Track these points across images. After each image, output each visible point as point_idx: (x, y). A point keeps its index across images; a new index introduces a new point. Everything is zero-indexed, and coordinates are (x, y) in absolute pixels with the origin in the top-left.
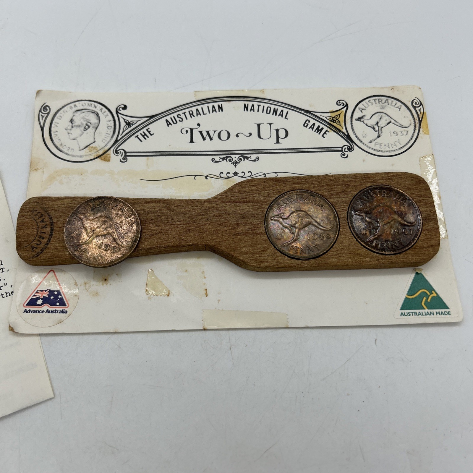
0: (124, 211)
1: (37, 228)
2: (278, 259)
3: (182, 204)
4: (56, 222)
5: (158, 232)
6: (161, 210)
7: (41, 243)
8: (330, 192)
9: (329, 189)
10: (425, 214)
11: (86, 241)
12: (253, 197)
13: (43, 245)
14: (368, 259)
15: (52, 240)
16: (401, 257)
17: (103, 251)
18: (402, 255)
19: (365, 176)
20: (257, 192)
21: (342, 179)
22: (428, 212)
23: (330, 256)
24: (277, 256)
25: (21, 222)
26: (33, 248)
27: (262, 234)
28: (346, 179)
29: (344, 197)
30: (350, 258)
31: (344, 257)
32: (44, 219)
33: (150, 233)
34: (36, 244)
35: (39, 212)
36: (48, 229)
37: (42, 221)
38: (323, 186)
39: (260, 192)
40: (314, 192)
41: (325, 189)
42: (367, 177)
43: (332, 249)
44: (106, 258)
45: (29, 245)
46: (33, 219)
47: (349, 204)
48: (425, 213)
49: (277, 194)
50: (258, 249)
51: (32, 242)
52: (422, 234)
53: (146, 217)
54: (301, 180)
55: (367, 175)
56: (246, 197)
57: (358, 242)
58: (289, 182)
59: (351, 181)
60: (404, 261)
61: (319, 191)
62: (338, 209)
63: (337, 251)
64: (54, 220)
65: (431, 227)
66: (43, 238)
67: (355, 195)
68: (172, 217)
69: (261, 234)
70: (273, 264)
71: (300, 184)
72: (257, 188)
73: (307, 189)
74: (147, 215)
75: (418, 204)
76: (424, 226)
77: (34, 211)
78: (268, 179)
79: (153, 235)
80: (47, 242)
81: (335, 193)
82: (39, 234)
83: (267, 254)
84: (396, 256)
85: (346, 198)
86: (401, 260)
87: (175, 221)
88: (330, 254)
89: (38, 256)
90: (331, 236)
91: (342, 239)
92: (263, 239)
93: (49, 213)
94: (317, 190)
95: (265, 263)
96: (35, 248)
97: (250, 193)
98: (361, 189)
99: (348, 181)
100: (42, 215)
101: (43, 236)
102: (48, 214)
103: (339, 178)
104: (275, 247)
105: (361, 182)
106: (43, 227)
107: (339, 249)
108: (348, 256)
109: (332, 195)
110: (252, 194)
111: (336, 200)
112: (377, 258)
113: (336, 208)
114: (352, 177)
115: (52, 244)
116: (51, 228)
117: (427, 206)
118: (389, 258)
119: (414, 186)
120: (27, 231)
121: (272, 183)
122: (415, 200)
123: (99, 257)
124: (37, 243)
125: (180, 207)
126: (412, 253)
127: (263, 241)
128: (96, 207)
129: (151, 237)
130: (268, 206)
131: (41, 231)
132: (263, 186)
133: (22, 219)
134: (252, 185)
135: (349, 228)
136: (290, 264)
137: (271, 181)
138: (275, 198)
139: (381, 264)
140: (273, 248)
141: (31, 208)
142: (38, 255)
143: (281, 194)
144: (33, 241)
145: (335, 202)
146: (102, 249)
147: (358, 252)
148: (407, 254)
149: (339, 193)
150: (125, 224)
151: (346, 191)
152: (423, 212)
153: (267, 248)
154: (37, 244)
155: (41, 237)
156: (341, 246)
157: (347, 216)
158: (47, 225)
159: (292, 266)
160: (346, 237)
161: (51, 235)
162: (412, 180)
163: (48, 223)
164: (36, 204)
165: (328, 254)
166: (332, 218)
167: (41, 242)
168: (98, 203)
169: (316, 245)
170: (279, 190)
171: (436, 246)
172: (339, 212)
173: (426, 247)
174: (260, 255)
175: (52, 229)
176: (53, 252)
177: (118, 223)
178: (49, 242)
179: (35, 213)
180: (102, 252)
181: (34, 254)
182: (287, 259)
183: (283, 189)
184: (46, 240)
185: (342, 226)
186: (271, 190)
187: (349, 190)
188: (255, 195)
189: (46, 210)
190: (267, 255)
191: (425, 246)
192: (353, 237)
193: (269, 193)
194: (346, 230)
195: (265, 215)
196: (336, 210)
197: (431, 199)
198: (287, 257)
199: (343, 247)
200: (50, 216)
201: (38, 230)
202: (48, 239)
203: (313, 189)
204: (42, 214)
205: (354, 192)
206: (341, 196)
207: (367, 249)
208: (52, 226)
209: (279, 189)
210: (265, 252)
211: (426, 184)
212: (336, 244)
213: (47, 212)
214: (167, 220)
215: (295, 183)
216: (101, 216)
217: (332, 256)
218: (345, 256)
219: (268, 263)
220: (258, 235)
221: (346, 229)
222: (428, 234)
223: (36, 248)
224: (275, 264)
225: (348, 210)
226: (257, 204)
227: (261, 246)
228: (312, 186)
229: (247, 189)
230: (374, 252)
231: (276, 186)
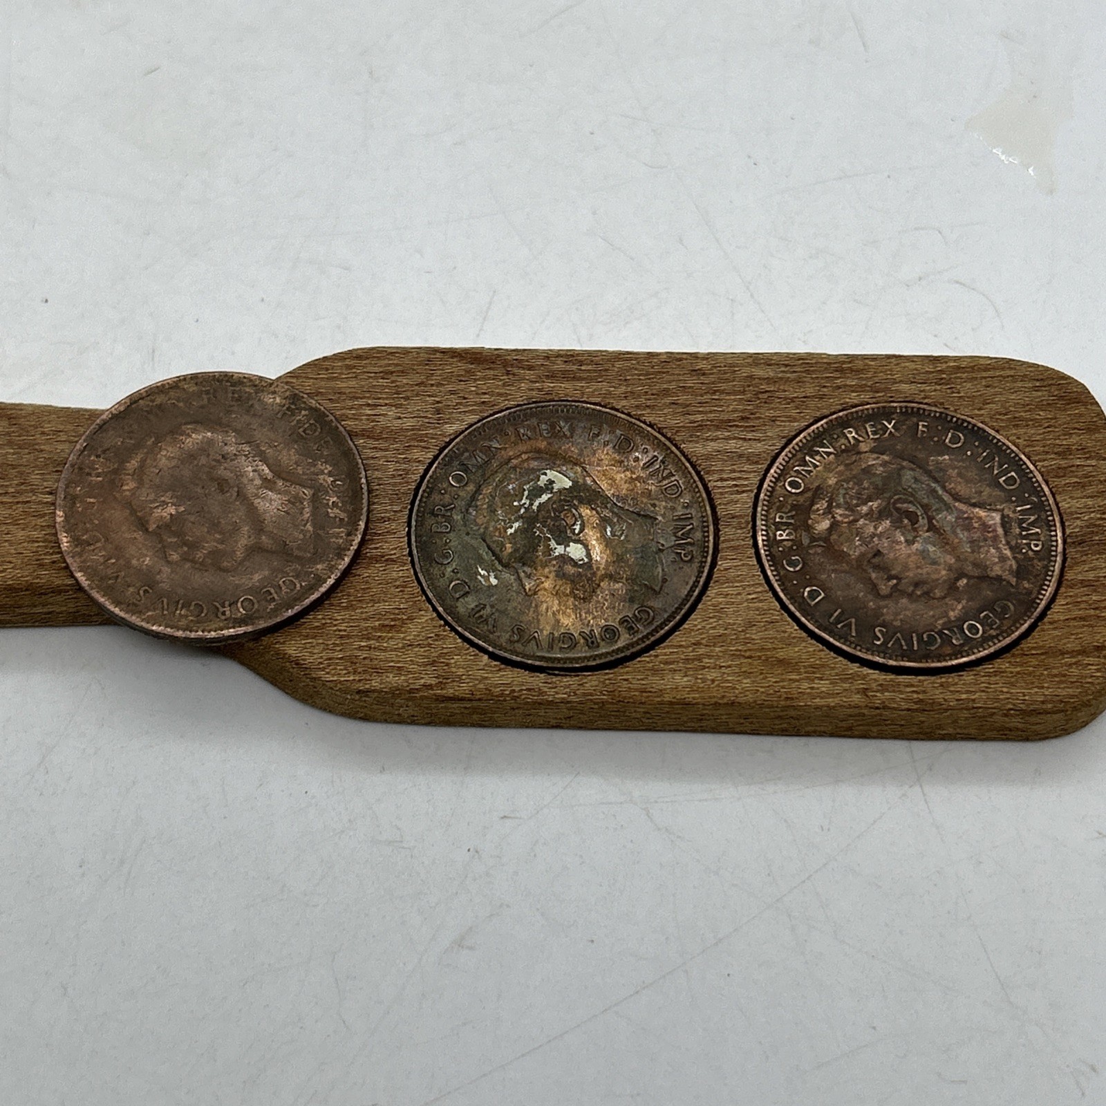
2: (448, 664)
8: (691, 418)
9: (688, 406)
10: (1078, 522)
12: (371, 418)
14: (824, 686)
18: (967, 677)
19: (844, 362)
20: (393, 398)
21: (745, 372)
22: (1092, 515)
23: (666, 663)
24: (445, 651)
27: (392, 560)
28: (759, 372)
29: (744, 439)
30: (747, 674)
31: (723, 670)
38: (666, 393)
39: (407, 398)
40: (629, 415)
41: (673, 403)
42: (850, 368)
43: (676, 638)
47: (765, 466)
48: (1078, 518)
49: (474, 411)
50: (367, 619)
52: (1060, 601)
54: (581, 363)
55: (850, 362)
57: (786, 615)
58: (530, 368)
59: (781, 378)
60: (974, 700)
61: (648, 411)
62: (719, 484)
63: (696, 644)
67: (793, 434)
69: (387, 560)
70: (422, 681)
71: (574, 379)
72: (393, 382)
73: (596, 400)
75: (1055, 482)
76: (1071, 568)
78: (443, 352)
81: (711, 421)
83: (404, 638)
84: (943, 680)
85: (753, 443)
86: (964, 696)
88: (665, 654)
91: (720, 600)
92: (396, 580)
94: (637, 407)
95: (391, 675)
97: (361, 402)
98: (818, 414)
99: (769, 380)
103: (732, 366)
105: (824, 387)
107: (704, 636)
108: (740, 666)
109: (701, 427)
110: (369, 405)
111: (712, 446)
112: (859, 684)
113: (708, 477)
114: (786, 366)
117: (1090, 491)
118: (912, 686)
119: (1041, 413)
121: (460, 367)
122: (1043, 466)
126: (1012, 673)
127: (392, 590)
130: (430, 455)
134: (376, 370)
135: (754, 559)
136: (496, 686)
137: (455, 360)
138: (462, 427)
139: (877, 708)
140: (432, 619)
143: (491, 412)
145: (708, 457)
147: (781, 654)
148: (989, 675)
149: (730, 421)
151: (760, 418)
152: (1072, 514)
153: (405, 617)
156: (714, 628)
157: (750, 511)
159: (501, 695)
160: (739, 594)
162: (1036, 389)
165: (656, 656)
170: (486, 398)
172: (721, 493)
173: (1072, 653)
174: (372, 642)
182: (486, 665)
183: (500, 395)
185: (726, 548)
186: (452, 393)
187: (772, 413)
188: (382, 410)
190: (400, 645)
191: (1070, 646)
192: (770, 594)
193: (440, 405)
194: (743, 565)
195: (413, 485)
196: (710, 485)
198: (486, 657)
199: (721, 631)
203: (622, 403)
205: (790, 421)
206: (736, 432)
207: (821, 646)
209: (485, 394)
210: (398, 632)
211: (1094, 407)
212: (695, 620)
215: (552, 376)
217: (672, 663)
218: (729, 667)
219: (403, 678)
220: (377, 562)
221: (741, 560)
222: (1084, 598)
224: (433, 682)
226: (384, 445)
227: (381, 606)
228: (623, 389)
229: (353, 383)
230: (853, 658)
231: (476, 380)
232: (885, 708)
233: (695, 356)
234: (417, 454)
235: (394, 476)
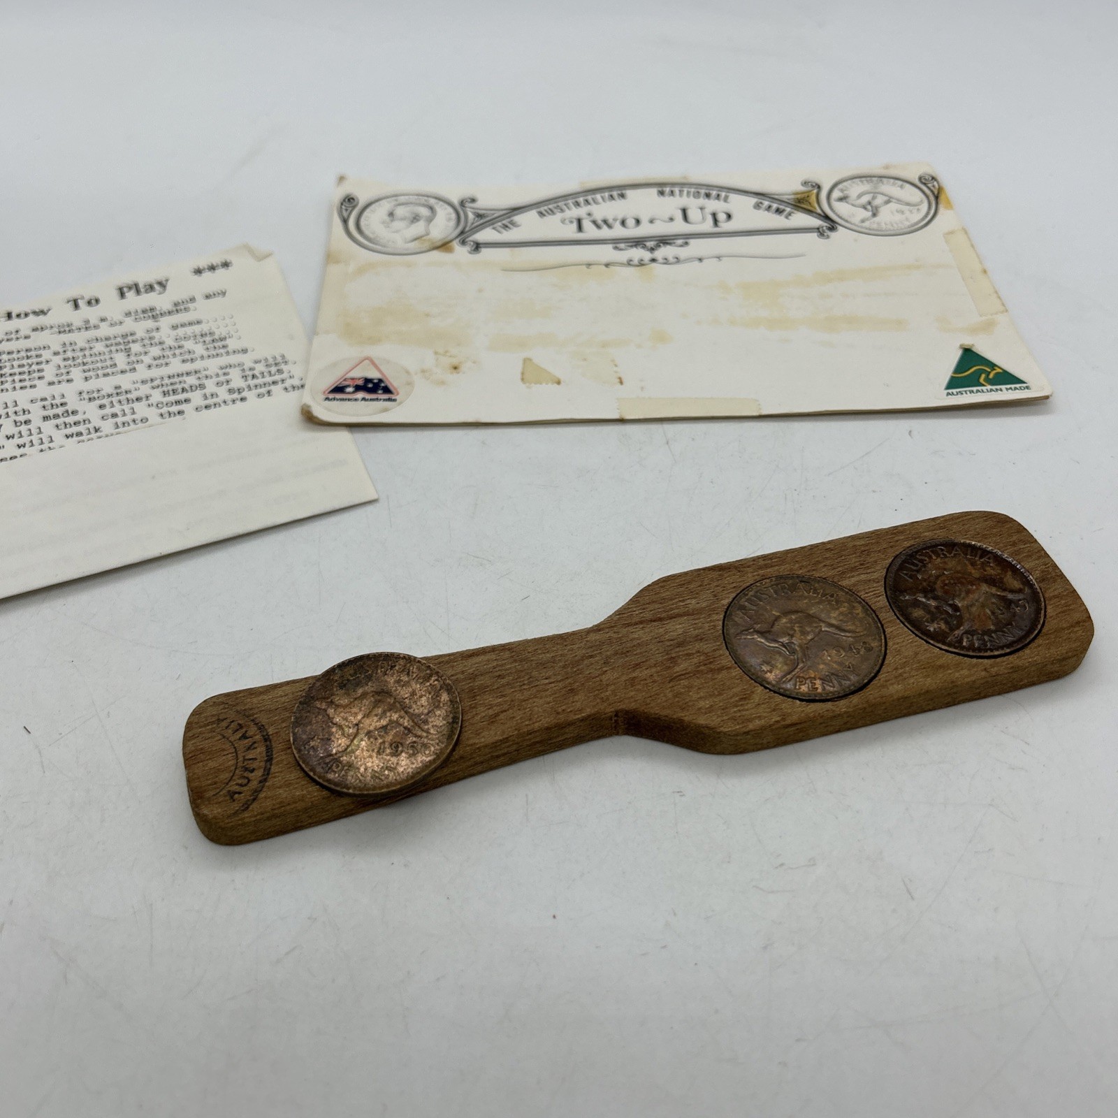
0: (413, 672)
1: (233, 753)
2: (781, 709)
3: (541, 646)
4: (276, 733)
5: (506, 707)
6: (502, 665)
7: (249, 781)
8: (837, 570)
9: (832, 565)
10: (1037, 572)
11: (346, 749)
12: (685, 606)
13: (254, 784)
14: (965, 672)
15: (274, 769)
16: (1028, 657)
17: (388, 757)
18: (1027, 651)
19: (893, 530)
20: (691, 595)
21: (851, 544)
22: (1041, 567)
23: (886, 681)
24: (776, 703)
25: (193, 748)
26: (232, 795)
27: (730, 668)
28: (857, 543)
29: (867, 573)
30: (928, 676)
31: (915, 677)
32: (246, 731)
33: (491, 712)
34: (237, 784)
35: (233, 721)
36: (260, 750)
37: (244, 737)
38: (819, 562)
39: (697, 594)
41: (825, 566)
42: (897, 532)
43: (884, 669)
44: (401, 769)
45: (223, 789)
46: (220, 737)
47: (883, 582)
49: (732, 592)
50: (731, 698)
51: (227, 784)
52: (1049, 607)
53: (472, 684)
54: (771, 559)
55: (896, 529)
56: (670, 608)
57: (930, 645)
58: (749, 567)
59: (869, 543)
60: (1035, 661)
61: (815, 572)
62: (866, 595)
63: (896, 669)
64: (271, 731)
65: (1060, 590)
66: (253, 771)
67: (888, 566)
68: (528, 674)
69: (726, 668)
70: (773, 720)
71: (772, 566)
72: (687, 588)
73: (788, 573)
74: (474, 679)
75: (1017, 557)
76: (1045, 592)
77: (219, 721)
78: (704, 570)
79: (497, 715)
80: (263, 775)
81: (847, 569)
82: (240, 764)
83: (754, 702)
84: (1017, 655)
85: (872, 574)
86: (1030, 660)
87: (537, 680)
88: (883, 677)
89: (248, 808)
90: (872, 645)
91: (896, 646)
92: (736, 676)
93: (256, 718)
94: (809, 571)
95: (757, 721)
96: (236, 793)
97: (677, 600)
98: (895, 554)
99: (864, 545)
100: (241, 726)
101: (251, 765)
102: (253, 720)
103: (843, 543)
104: (766, 688)
105: (891, 542)
106: (249, 748)
107: (897, 664)
108: (922, 673)
109: (843, 573)
110: (680, 601)
112: (982, 667)
113: (859, 594)
114: (868, 537)
115: (275, 777)
116: (267, 746)
117: (1034, 557)
118: (1004, 662)
119: (994, 530)
120: (212, 764)
121: (715, 574)
122: (1008, 552)
123: (384, 771)
124: (240, 782)
125: (540, 652)
126: (1045, 644)
127: (736, 681)
128: (348, 680)
129: (494, 720)
130: (722, 616)
131: (244, 756)
132: (700, 583)
133: (195, 743)
134: (675, 585)
135: (901, 624)
136: (810, 713)
137: (711, 572)
138: (730, 600)
139: (994, 676)
140: (763, 691)
141: (213, 716)
142: (246, 806)
143: (741, 590)
144: (230, 781)
145: (854, 585)
146: (387, 755)
147: (939, 663)
148: (1036, 647)
149: (855, 567)
150: (421, 697)
151: (868, 563)
152: (1032, 569)
153: (749, 692)
154: (241, 785)
155: (246, 769)
156: (900, 659)
157: (888, 604)
158: (255, 742)
159: (814, 717)
160: (903, 641)
161: (270, 759)
162: (985, 521)
163: (258, 737)
164: (222, 707)
165: (880, 680)
167: (247, 778)
168: (352, 672)
169: (849, 667)
170: (734, 585)
171: (1084, 621)
172: (870, 599)
173: (1068, 628)
174: (739, 708)
175: (269, 750)
176: (280, 794)
177: (406, 698)
178: (268, 774)
179: (224, 724)
180: (389, 760)
181: (236, 806)
182: (800, 705)
183: (740, 582)
184: (259, 773)
185: (886, 623)
186: (717, 586)
187: (873, 559)
188: (688, 601)
189: (246, 714)
190: (754, 706)
191: (1065, 626)
192: (917, 638)
193: (714, 593)
194: (897, 628)
195: (721, 632)
196: (862, 597)
197: (1036, 545)
198: (798, 702)
199: (904, 660)
200: (258, 724)
201: (237, 757)
202: (264, 770)
204: (239, 725)
205: (884, 560)
206: (861, 571)
207: (954, 655)
208: (268, 743)
209: (733, 583)
210: (749, 699)
211: (1015, 523)
212: (889, 659)
213: (252, 718)
214: (519, 680)
215: (761, 568)
216: (364, 695)
217: (889, 680)
218: (917, 675)
219: (763, 721)
220: (722, 670)
221: (895, 626)
222: (1059, 603)
223: (240, 793)
224: (778, 719)
225: (886, 592)
226: (697, 617)
227: (734, 690)
228: (797, 565)
229: (668, 593)
230: (972, 657)
231: (726, 578)
232: (998, 675)
233: (823, 543)
234: (715, 617)
235: (709, 630)
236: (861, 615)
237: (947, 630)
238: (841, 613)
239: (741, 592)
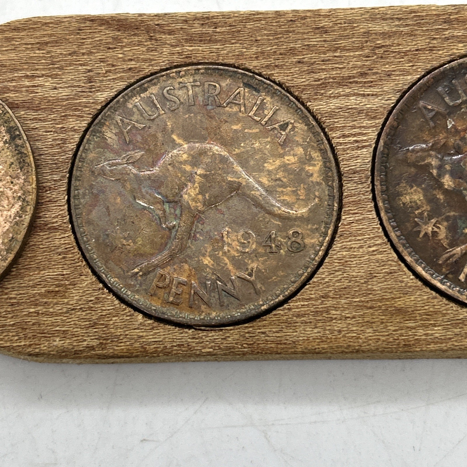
2: (107, 326)
8: (316, 76)
9: (312, 64)
12: (30, 90)
14: (437, 332)
19: (451, 14)
20: (49, 69)
21: (362, 28)
23: (298, 316)
24: (104, 313)
27: (55, 229)
28: (376, 27)
29: (364, 95)
30: (369, 324)
31: (349, 321)
38: (292, 52)
39: (61, 68)
40: (260, 75)
41: (299, 62)
42: (457, 19)
47: (381, 121)
49: (121, 78)
50: (34, 286)
54: (216, 25)
55: (457, 13)
56: (5, 87)
57: (403, 265)
58: (171, 32)
59: (395, 33)
61: (277, 70)
62: (341, 140)
63: (326, 296)
67: (406, 87)
69: (50, 228)
70: (85, 343)
71: (210, 41)
72: (48, 52)
73: (232, 61)
78: (92, 21)
81: (334, 78)
83: (67, 304)
85: (371, 98)
88: (297, 307)
90: (307, 241)
91: (344, 253)
92: (59, 247)
94: (268, 67)
95: (58, 339)
97: (20, 74)
98: (429, 66)
99: (385, 35)
103: (351, 22)
104: (100, 280)
105: (434, 39)
107: (331, 289)
108: (363, 316)
109: (324, 85)
110: (27, 77)
111: (334, 103)
113: (332, 134)
114: (399, 19)
127: (56, 257)
130: (84, 124)
134: (32, 41)
135: (374, 212)
136: (149, 344)
137: (103, 28)
138: (112, 94)
140: (92, 284)
143: (138, 78)
145: (331, 114)
149: (350, 78)
151: (376, 73)
153: (67, 283)
156: (339, 281)
157: (369, 166)
160: (361, 247)
165: (289, 309)
166: (315, 175)
169: (250, 275)
170: (132, 64)
172: (344, 150)
174: (39, 308)
182: (141, 324)
183: (145, 60)
185: (349, 203)
186: (102, 61)
187: (387, 68)
188: (40, 81)
190: (65, 310)
192: (389, 246)
193: (91, 74)
194: (363, 219)
195: (70, 155)
196: (334, 141)
198: (140, 316)
199: (346, 283)
203: (255, 63)
205: (404, 75)
206: (356, 89)
207: (434, 293)
209: (131, 60)
210: (62, 297)
215: (190, 40)
217: (303, 316)
218: (354, 317)
219: (68, 341)
221: (362, 214)
224: (95, 343)
225: (377, 143)
226: (42, 115)
227: (46, 273)
228: (254, 49)
231: (123, 47)
234: (72, 123)
236: (316, 178)
237: (445, 244)
238: (284, 167)
239: (138, 81)
